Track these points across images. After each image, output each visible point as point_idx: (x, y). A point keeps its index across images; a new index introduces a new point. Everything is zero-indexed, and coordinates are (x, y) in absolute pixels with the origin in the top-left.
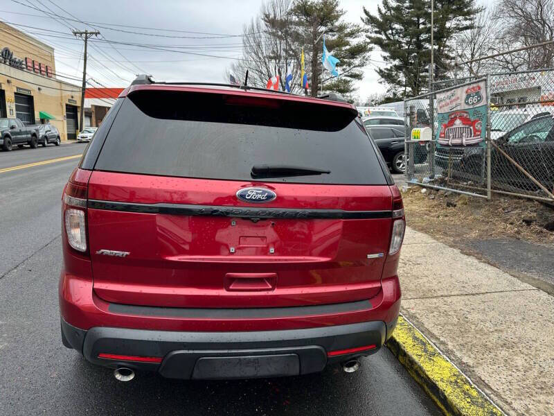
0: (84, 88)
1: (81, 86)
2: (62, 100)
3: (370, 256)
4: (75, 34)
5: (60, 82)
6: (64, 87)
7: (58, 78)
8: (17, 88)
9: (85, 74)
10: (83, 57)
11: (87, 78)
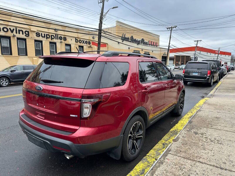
0: (169, 49)
1: (168, 48)
2: (160, 55)
3: (71, 115)
4: (168, 29)
5: (161, 48)
6: (162, 50)
7: (160, 47)
8: (145, 52)
9: (169, 43)
10: (169, 37)
11: (170, 45)
